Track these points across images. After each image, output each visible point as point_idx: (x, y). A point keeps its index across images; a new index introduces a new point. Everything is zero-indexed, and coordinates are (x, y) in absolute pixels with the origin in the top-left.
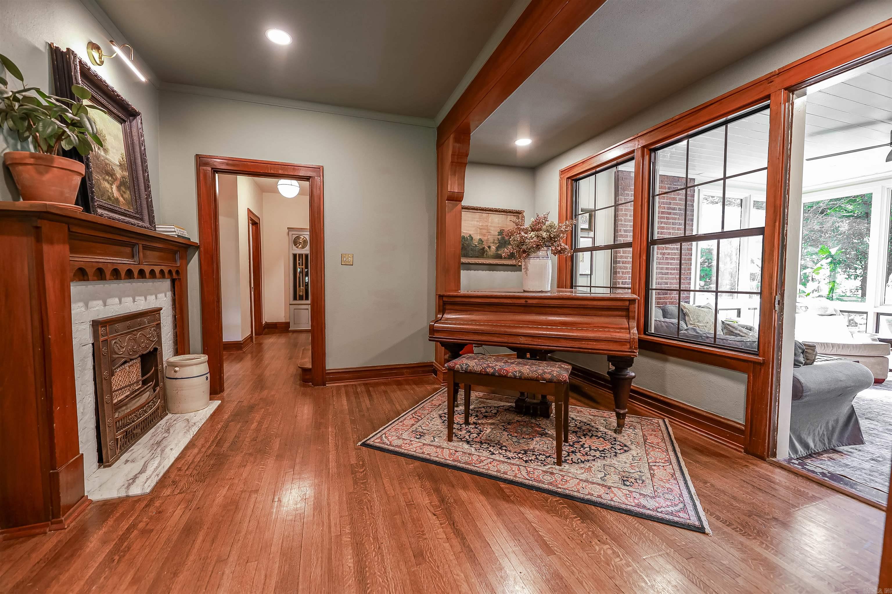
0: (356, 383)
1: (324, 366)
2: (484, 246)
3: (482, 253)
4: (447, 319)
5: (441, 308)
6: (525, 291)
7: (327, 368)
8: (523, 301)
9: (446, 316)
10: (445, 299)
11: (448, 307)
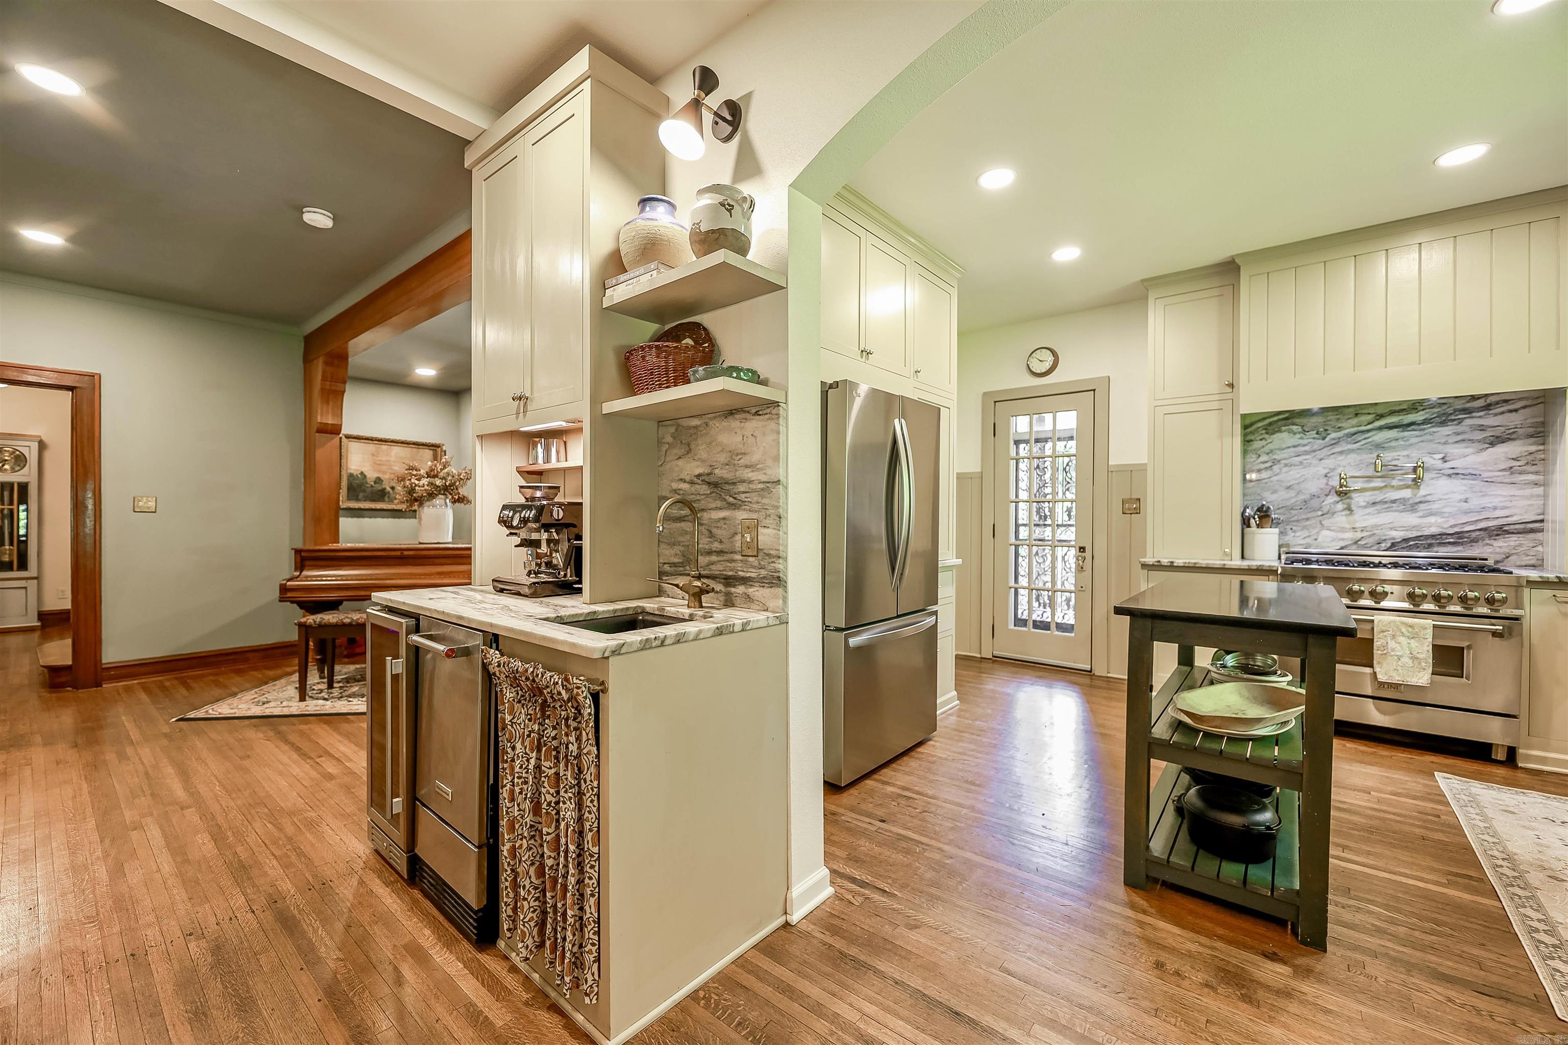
0: (161, 678)
1: (98, 658)
2: (384, 487)
3: (381, 495)
4: (307, 577)
5: (299, 565)
6: (420, 543)
7: (104, 661)
8: (398, 553)
9: (305, 573)
10: (303, 554)
11: (307, 563)
